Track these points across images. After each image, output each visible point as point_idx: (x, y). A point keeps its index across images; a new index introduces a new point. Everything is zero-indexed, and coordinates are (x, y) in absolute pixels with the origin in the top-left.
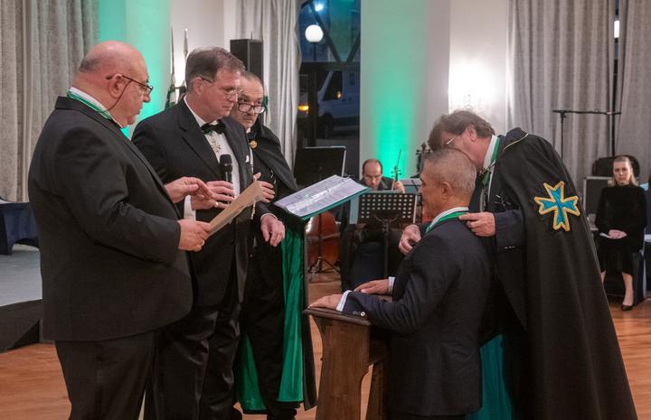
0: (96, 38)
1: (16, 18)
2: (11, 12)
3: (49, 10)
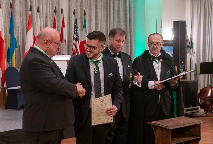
1: (106, 18)
2: (104, 16)
3: (117, 14)
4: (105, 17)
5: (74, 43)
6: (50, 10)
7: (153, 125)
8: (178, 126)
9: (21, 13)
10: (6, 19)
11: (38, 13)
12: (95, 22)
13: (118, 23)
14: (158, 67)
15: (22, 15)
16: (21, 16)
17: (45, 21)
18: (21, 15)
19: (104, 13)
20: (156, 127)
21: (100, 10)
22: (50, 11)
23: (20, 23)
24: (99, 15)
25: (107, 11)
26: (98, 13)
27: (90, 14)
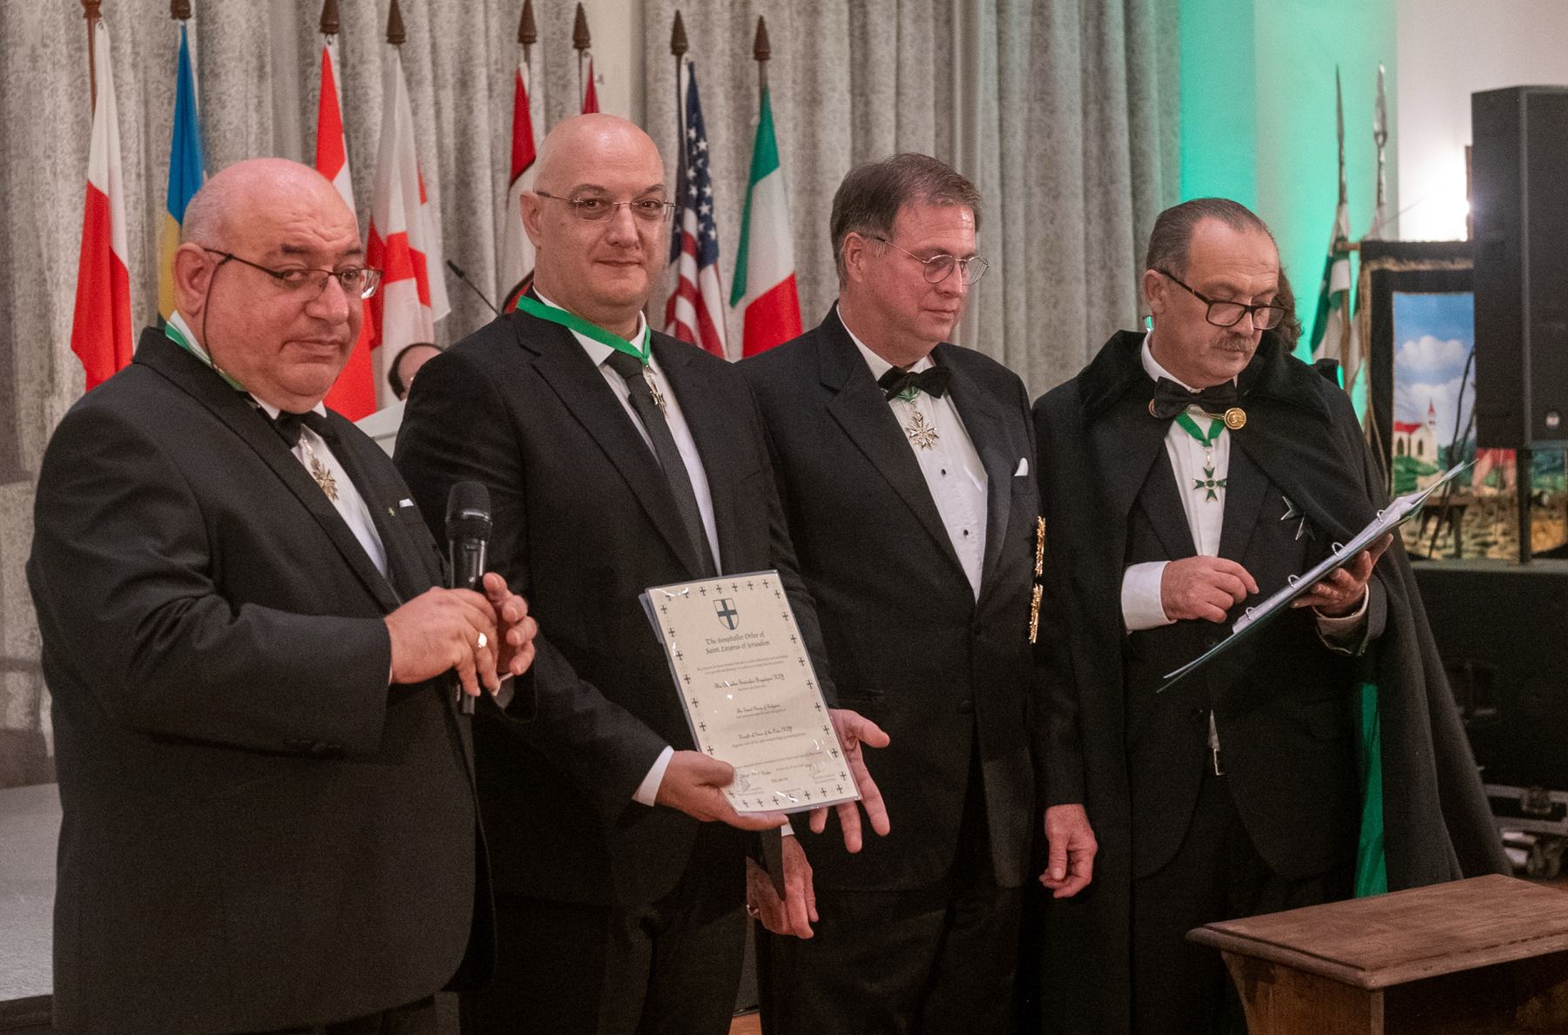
0: (1167, 112)
1: (936, 78)
2: (920, 62)
3: (1032, 46)
4: (931, 68)
5: (682, 280)
6: (494, 23)
7: (1237, 952)
8: (1446, 955)
9: (260, 57)
10: (146, 103)
11: (393, 53)
12: (847, 106)
13: (1038, 113)
14: (1209, 474)
15: (268, 69)
16: (262, 77)
17: (456, 108)
18: (261, 68)
19: (925, 39)
20: (1260, 965)
21: (889, 18)
22: (493, 33)
23: (254, 129)
24: (883, 52)
25: (949, 22)
26: (874, 42)
27: (813, 45)
